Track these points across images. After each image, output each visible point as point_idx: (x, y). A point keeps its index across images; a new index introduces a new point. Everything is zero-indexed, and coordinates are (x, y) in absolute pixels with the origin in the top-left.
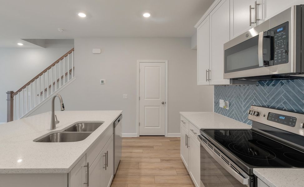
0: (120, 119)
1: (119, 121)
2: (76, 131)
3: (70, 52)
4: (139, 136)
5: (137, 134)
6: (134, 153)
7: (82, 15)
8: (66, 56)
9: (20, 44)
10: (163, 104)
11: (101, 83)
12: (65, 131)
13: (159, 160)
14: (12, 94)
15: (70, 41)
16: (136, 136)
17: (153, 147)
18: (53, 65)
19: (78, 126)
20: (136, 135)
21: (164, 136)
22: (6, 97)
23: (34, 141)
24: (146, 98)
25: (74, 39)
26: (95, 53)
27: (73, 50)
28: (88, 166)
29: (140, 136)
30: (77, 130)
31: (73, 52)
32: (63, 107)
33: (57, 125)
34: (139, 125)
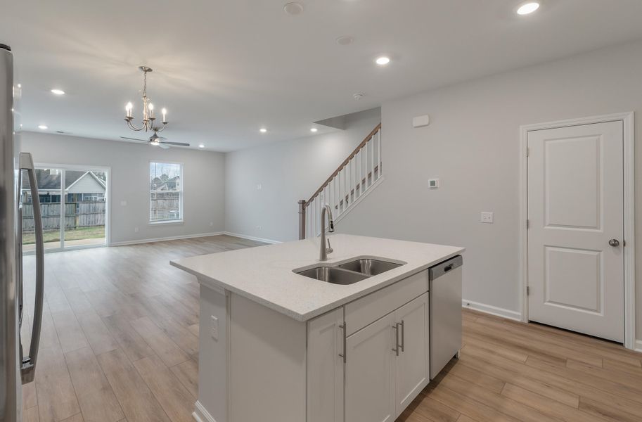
0: (452, 265)
1: (447, 269)
2: (360, 271)
3: (375, 132)
4: (526, 322)
5: (520, 314)
6: (499, 355)
7: (383, 61)
8: (369, 139)
9: (314, 130)
10: (614, 245)
11: (429, 186)
12: (340, 266)
13: (575, 402)
14: (304, 204)
15: (374, 112)
16: (519, 320)
17: (565, 361)
18: (351, 157)
19: (364, 263)
20: (518, 315)
21: (621, 344)
22: (297, 208)
23: (294, 271)
24: (550, 225)
25: (380, 108)
26: (417, 125)
27: (379, 126)
28: (344, 327)
29: (531, 322)
30: (362, 271)
31: (379, 130)
32: (332, 227)
33: (328, 256)
34: (528, 294)
